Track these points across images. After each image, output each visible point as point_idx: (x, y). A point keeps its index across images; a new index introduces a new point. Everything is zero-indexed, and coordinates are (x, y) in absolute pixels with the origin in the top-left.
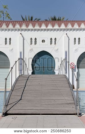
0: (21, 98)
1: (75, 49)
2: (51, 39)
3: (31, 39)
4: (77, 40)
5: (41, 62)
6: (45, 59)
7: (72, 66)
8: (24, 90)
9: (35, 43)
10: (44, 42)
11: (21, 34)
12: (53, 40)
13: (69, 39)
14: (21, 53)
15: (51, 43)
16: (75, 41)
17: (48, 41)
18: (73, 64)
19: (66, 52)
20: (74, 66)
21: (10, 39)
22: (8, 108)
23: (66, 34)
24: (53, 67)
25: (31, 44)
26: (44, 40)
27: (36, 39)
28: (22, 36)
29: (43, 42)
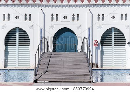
0: (47, 70)
1: (98, 25)
2: (73, 15)
3: (52, 15)
4: (101, 17)
5: (63, 41)
6: (67, 38)
7: (96, 43)
8: (48, 64)
9: (57, 20)
10: (66, 18)
11: (41, 10)
12: (76, 17)
13: (92, 16)
14: (41, 30)
15: (73, 20)
16: (99, 17)
17: (70, 17)
18: (97, 42)
19: (89, 29)
20: (98, 44)
21: (30, 15)
22: (37, 77)
23: (90, 10)
24: (76, 45)
25: (52, 20)
26: (66, 17)
27: (57, 15)
28: (43, 12)
29: (64, 18)
